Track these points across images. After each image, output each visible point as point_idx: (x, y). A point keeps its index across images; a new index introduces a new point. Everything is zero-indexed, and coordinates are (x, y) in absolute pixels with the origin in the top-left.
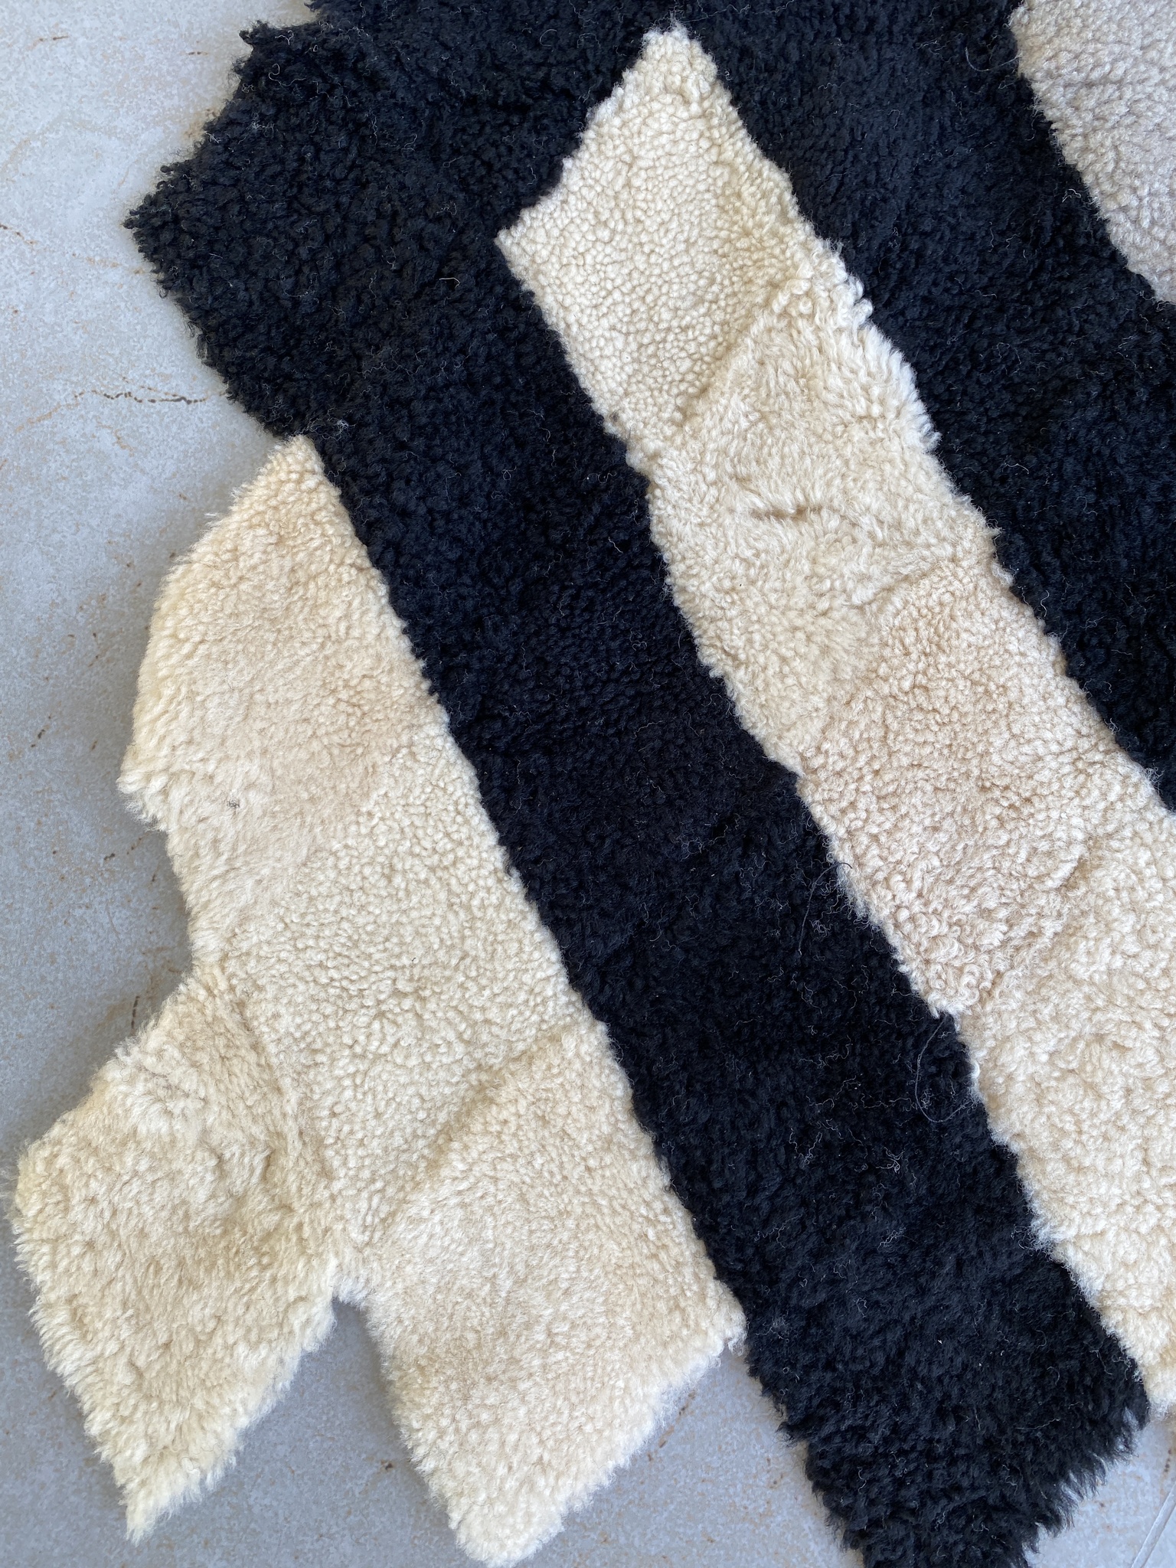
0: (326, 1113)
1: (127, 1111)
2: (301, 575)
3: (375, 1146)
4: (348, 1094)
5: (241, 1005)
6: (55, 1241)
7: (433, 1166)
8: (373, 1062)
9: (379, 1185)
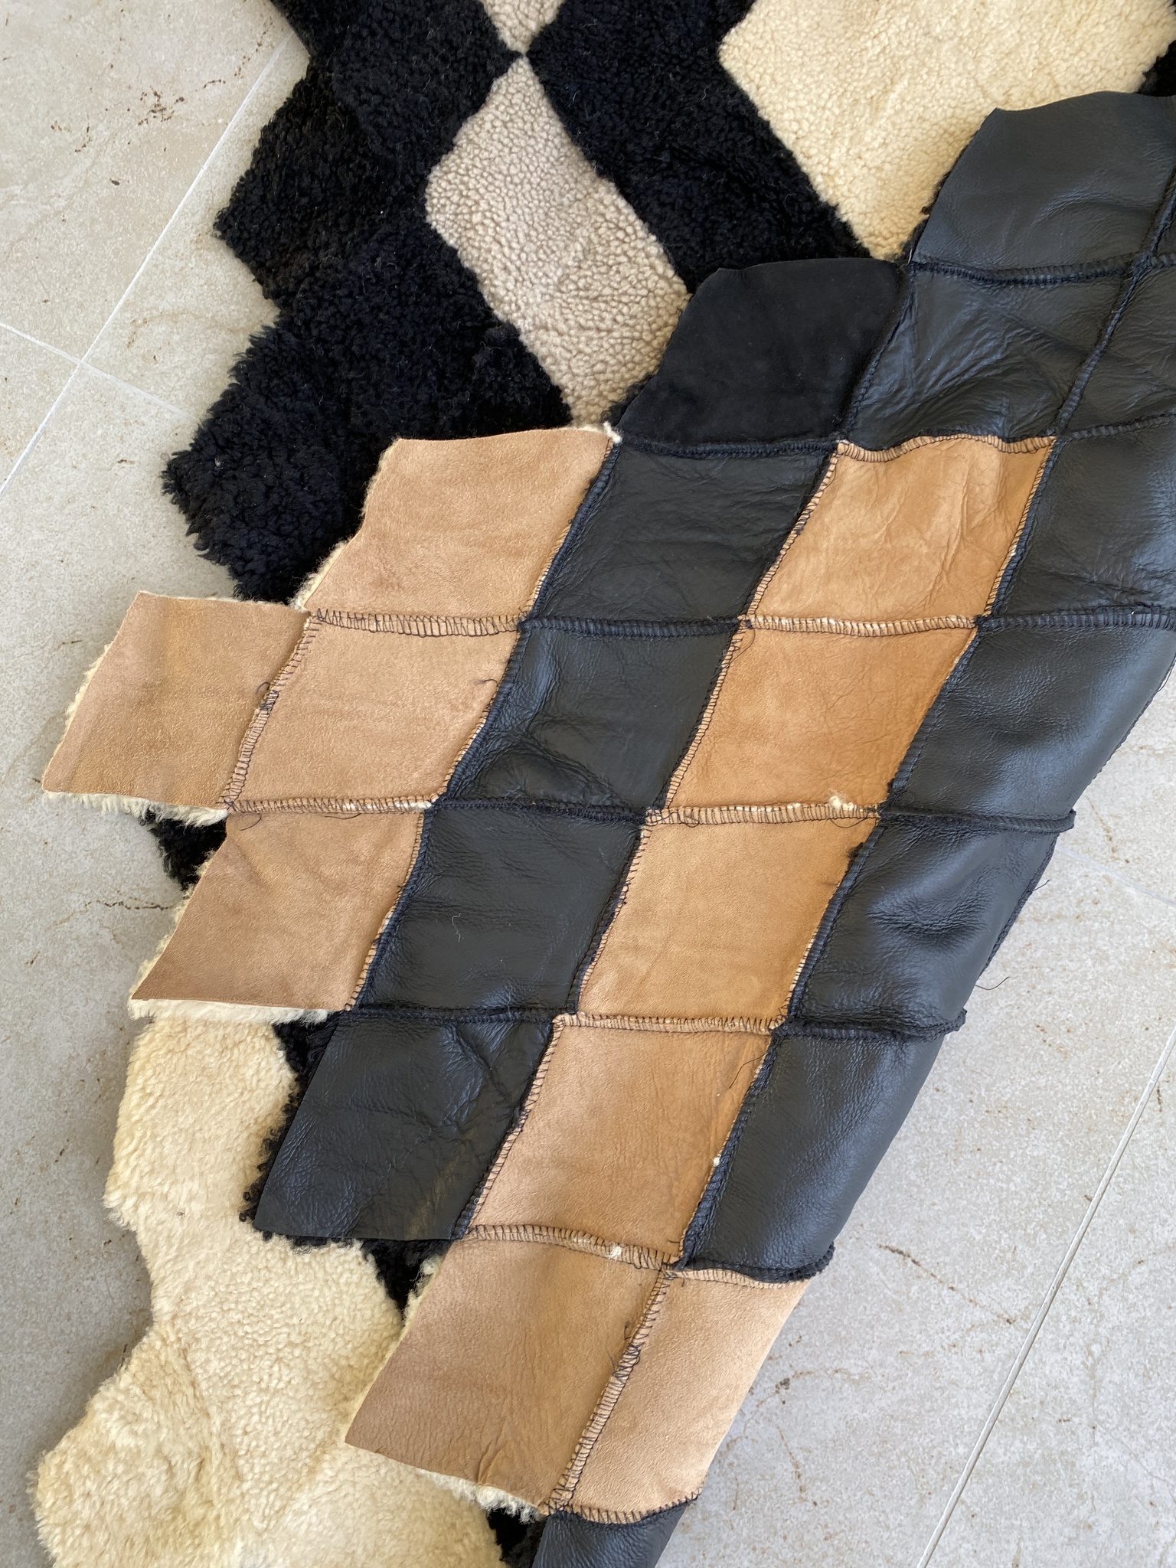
0: (240, 1432)
1: (108, 1431)
2: (229, 1042)
3: (273, 1456)
4: (256, 1418)
5: (184, 1352)
6: (65, 1524)
7: (312, 1471)
8: (273, 1395)
9: (274, 1486)
